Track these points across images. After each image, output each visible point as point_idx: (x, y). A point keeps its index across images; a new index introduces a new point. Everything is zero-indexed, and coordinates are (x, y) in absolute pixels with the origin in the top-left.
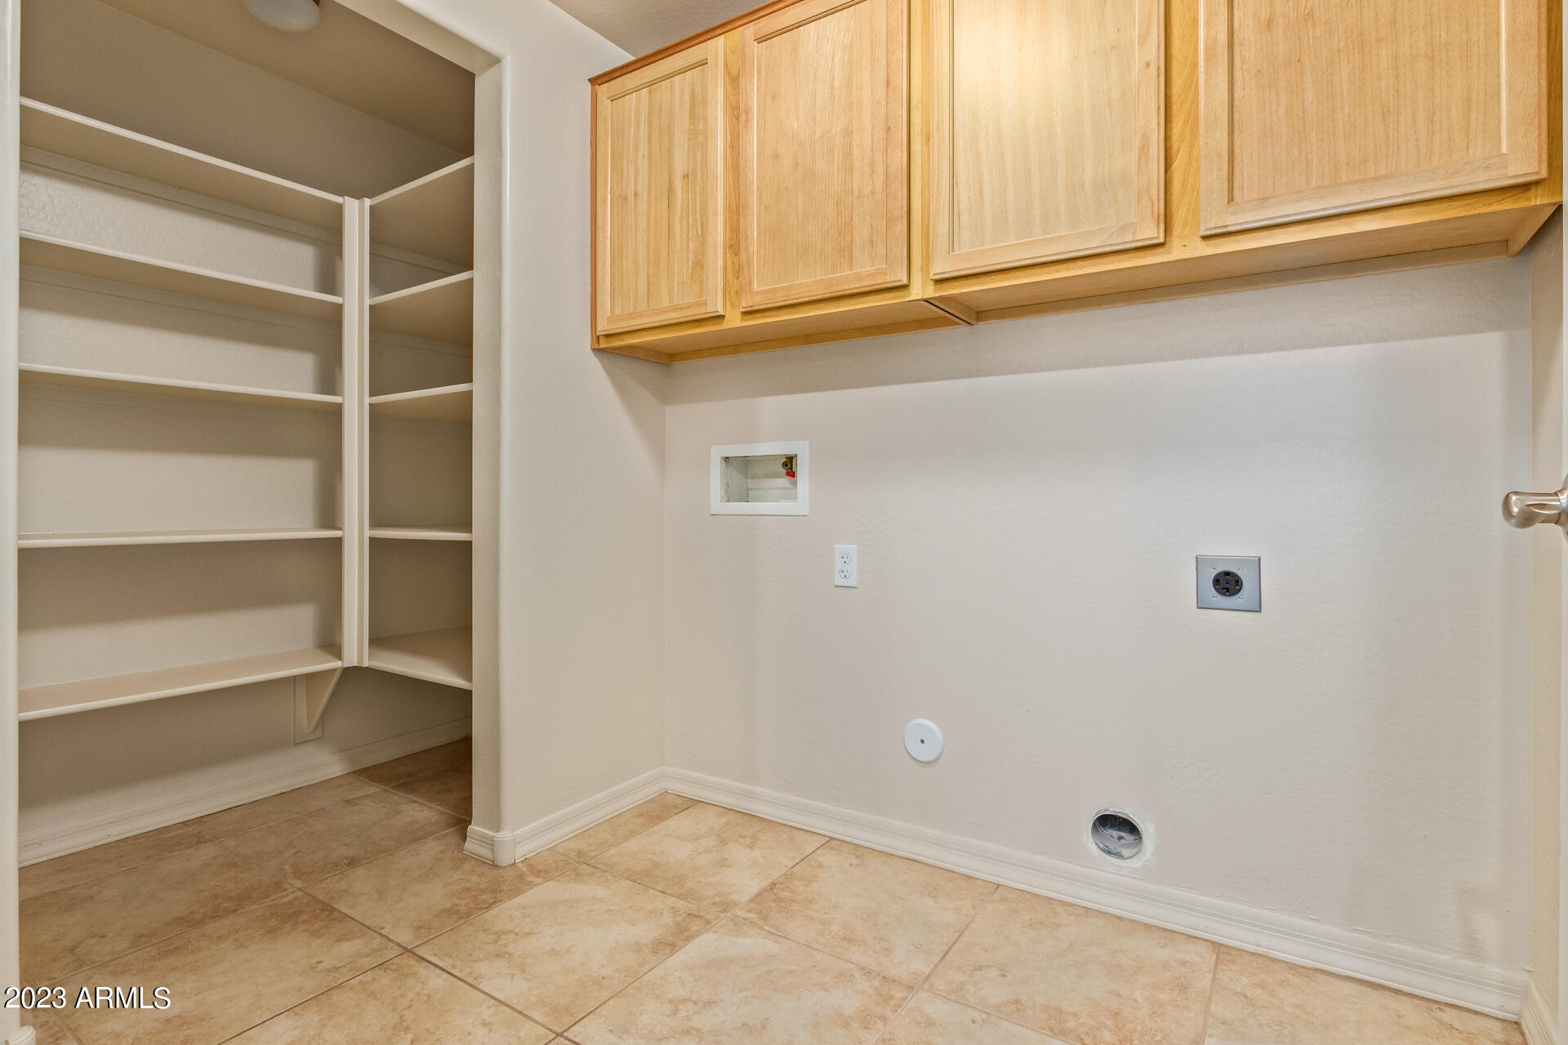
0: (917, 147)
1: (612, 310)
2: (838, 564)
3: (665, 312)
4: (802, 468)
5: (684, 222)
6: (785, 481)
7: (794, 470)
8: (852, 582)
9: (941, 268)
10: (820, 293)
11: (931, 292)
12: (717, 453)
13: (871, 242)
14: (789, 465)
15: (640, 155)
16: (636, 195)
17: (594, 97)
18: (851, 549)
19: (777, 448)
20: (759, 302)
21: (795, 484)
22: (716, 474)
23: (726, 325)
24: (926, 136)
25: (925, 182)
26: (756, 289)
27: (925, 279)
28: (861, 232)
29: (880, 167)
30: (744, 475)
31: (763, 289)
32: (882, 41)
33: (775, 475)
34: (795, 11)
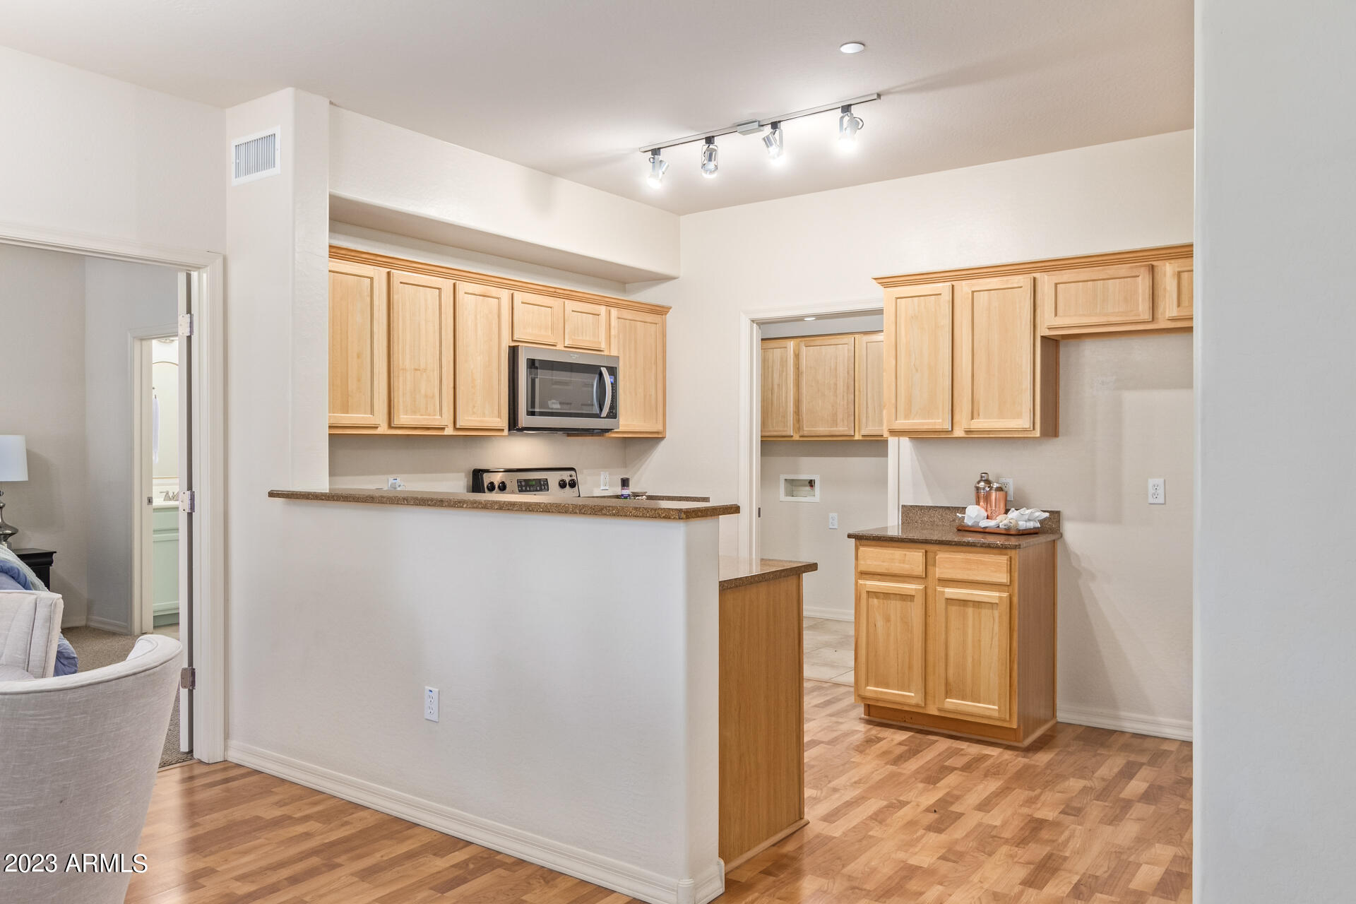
0: (857, 393)
2: (831, 521)
3: (771, 432)
4: (817, 485)
5: (778, 401)
6: (808, 488)
7: (813, 484)
8: (836, 527)
9: (864, 432)
10: (826, 433)
11: (861, 438)
12: (783, 477)
13: (843, 420)
14: (811, 483)
18: (835, 515)
19: (806, 477)
20: (806, 433)
21: (814, 490)
22: (782, 485)
23: (793, 439)
24: (860, 391)
25: (859, 405)
26: (805, 429)
27: (859, 435)
28: (840, 416)
29: (846, 398)
30: (793, 485)
31: (807, 429)
32: (846, 361)
33: (805, 486)
34: (819, 341)
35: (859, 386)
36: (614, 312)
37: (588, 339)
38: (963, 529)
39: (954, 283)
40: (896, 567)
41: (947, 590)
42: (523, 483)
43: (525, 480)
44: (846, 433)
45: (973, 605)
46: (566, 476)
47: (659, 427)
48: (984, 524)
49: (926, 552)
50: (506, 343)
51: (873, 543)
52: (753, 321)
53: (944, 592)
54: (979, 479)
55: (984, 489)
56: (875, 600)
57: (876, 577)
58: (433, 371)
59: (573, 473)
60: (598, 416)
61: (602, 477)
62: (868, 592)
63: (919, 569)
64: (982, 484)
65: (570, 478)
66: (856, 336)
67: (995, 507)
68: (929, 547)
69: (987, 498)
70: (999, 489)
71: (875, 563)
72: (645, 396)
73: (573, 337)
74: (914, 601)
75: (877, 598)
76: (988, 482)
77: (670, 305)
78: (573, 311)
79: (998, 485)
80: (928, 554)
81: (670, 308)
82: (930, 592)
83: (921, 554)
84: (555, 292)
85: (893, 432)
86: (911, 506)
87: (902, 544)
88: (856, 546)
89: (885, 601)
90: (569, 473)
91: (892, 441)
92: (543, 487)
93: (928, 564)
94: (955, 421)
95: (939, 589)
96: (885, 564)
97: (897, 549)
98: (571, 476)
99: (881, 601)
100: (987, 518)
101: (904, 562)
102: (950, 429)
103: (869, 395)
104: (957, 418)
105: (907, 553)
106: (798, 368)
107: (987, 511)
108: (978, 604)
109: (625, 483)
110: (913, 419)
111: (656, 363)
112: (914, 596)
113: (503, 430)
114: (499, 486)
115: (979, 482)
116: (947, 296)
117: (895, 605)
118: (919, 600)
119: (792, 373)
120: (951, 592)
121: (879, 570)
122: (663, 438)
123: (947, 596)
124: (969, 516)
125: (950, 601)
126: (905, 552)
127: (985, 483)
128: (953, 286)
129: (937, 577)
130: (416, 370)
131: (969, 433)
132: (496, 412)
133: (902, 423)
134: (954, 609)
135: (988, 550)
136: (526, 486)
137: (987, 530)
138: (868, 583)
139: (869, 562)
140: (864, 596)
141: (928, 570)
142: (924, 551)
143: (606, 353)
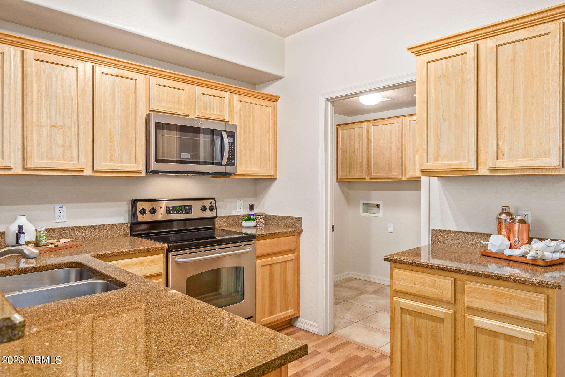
0: (403, 152)
1: (341, 174)
2: (389, 228)
3: (353, 176)
4: (381, 207)
5: (357, 158)
6: (376, 208)
7: (379, 206)
8: (391, 232)
9: (408, 176)
10: (385, 177)
11: (406, 179)
12: (362, 202)
13: (395, 169)
14: (378, 206)
15: (348, 143)
16: (346, 151)
17: (337, 129)
19: (375, 202)
20: (373, 177)
21: (379, 209)
22: (361, 206)
23: (366, 180)
24: (405, 151)
25: (405, 160)
26: (373, 174)
27: (405, 177)
28: (393, 166)
29: (397, 155)
30: (368, 207)
31: (374, 175)
32: (397, 132)
33: (375, 207)
34: (381, 122)
35: (405, 148)
36: (236, 97)
37: (215, 113)
38: (487, 255)
39: (478, 42)
40: (427, 291)
41: (476, 319)
42: (171, 209)
43: (173, 207)
44: (397, 176)
45: (505, 337)
46: (207, 204)
47: (272, 172)
48: (508, 252)
49: (455, 280)
50: (143, 111)
51: (406, 266)
52: (328, 100)
53: (474, 320)
54: (501, 211)
55: (506, 220)
56: (408, 316)
57: (408, 296)
58: (71, 128)
59: (213, 201)
60: (219, 164)
61: (238, 203)
62: (401, 309)
63: (449, 295)
64: (504, 216)
65: (210, 205)
66: (403, 118)
67: (518, 237)
68: (457, 276)
69: (510, 230)
70: (522, 221)
71: (407, 284)
72: (261, 152)
73: (202, 111)
74: (443, 323)
75: (410, 315)
76: (509, 214)
77: (279, 95)
78: (202, 94)
79: (520, 218)
80: (458, 282)
81: (279, 97)
82: (459, 317)
83: (450, 282)
84: (186, 79)
85: (424, 172)
86: (440, 230)
87: (432, 271)
88: (392, 267)
89: (416, 318)
90: (209, 201)
91: (424, 180)
92: (188, 211)
93: (457, 290)
94: (480, 161)
95: (468, 316)
96: (416, 286)
97: (427, 274)
98: (211, 203)
99: (413, 318)
100: (510, 247)
101: (433, 286)
102: (476, 169)
103: (411, 154)
104: (482, 158)
105: (437, 279)
106: (369, 139)
107: (509, 239)
108: (510, 338)
109: (251, 207)
110: (441, 162)
111: (269, 131)
112: (444, 319)
113: (140, 173)
114: (150, 211)
115: (500, 214)
116: (472, 54)
117: (426, 325)
118: (448, 324)
119: (365, 142)
120: (480, 321)
121: (411, 291)
122: (275, 179)
123: (477, 324)
124: (492, 244)
125: (478, 330)
126: (434, 278)
127: (506, 215)
128: (478, 45)
129: (466, 305)
130: (53, 126)
131: (494, 172)
132: (134, 160)
133: (431, 165)
134: (483, 338)
135: (521, 286)
136: (173, 210)
137: (512, 258)
138: (402, 300)
139: (402, 283)
140: (398, 311)
141: (457, 296)
142: (453, 279)
143: (230, 123)
